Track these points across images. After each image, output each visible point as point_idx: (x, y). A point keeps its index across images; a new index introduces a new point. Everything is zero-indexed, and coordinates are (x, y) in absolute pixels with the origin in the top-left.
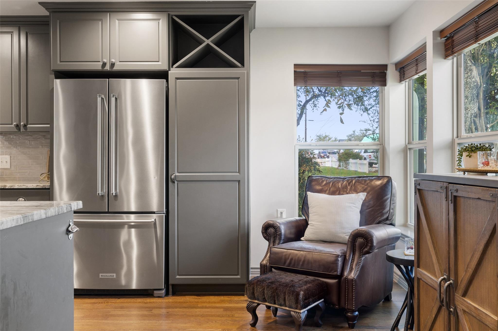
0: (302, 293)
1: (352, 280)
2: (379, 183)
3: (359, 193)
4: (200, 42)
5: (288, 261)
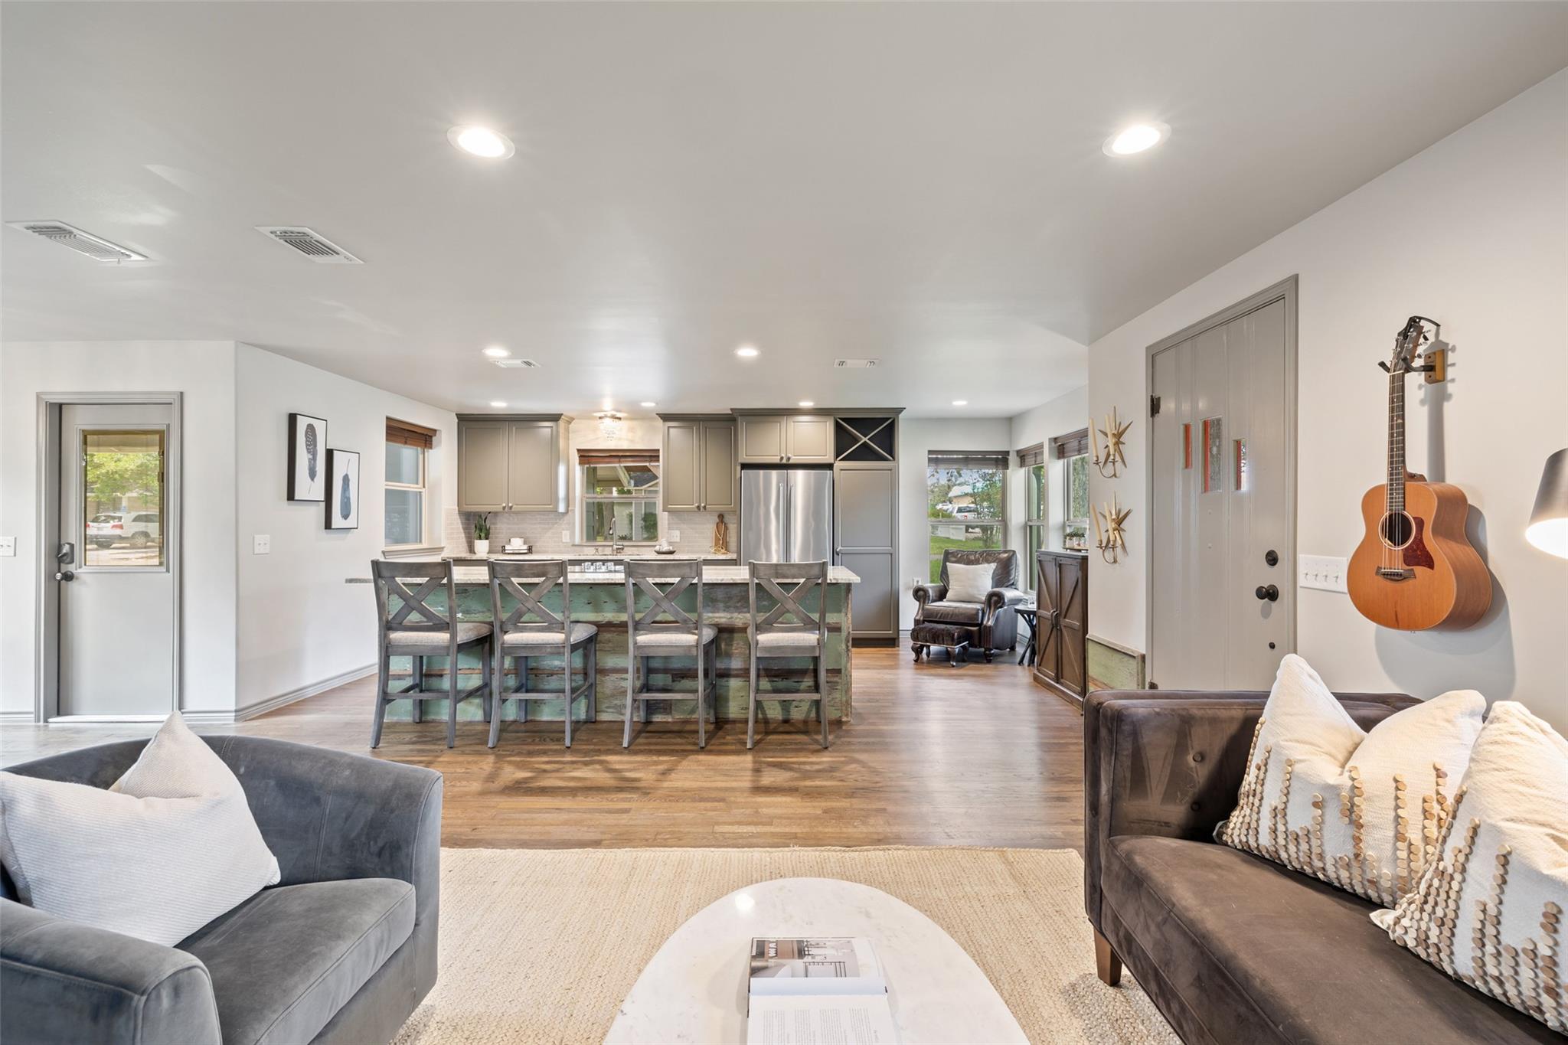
0: (956, 634)
1: (990, 627)
2: (1006, 555)
3: (991, 563)
4: (856, 440)
5: (939, 615)
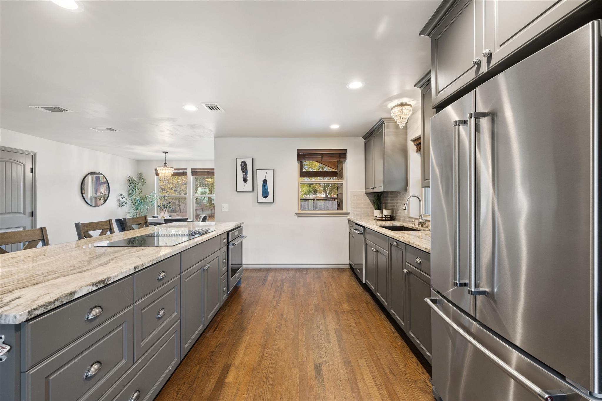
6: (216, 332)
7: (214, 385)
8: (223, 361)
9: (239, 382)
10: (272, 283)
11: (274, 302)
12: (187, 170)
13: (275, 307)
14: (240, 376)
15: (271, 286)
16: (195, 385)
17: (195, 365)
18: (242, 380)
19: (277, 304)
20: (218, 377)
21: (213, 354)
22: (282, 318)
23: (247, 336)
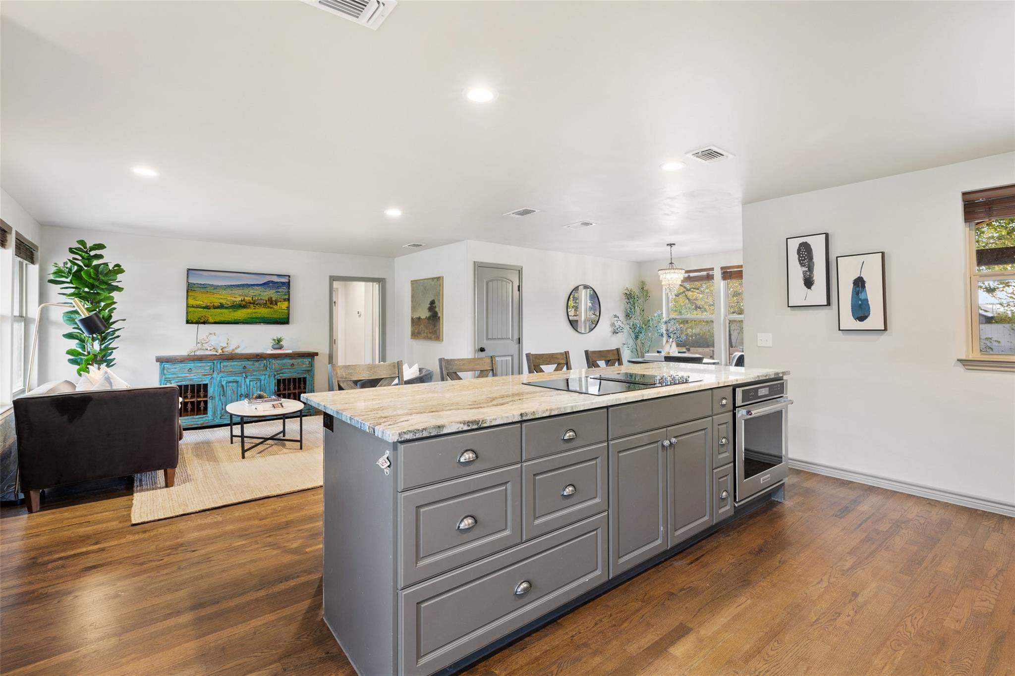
6: (693, 565)
7: (649, 644)
8: (682, 617)
9: (692, 665)
10: (865, 521)
11: (847, 561)
12: (713, 270)
13: (844, 572)
14: (698, 657)
15: (861, 525)
16: (623, 627)
17: (637, 599)
18: (697, 666)
19: (852, 568)
20: (660, 636)
21: (671, 597)
22: (851, 601)
23: (746, 597)
